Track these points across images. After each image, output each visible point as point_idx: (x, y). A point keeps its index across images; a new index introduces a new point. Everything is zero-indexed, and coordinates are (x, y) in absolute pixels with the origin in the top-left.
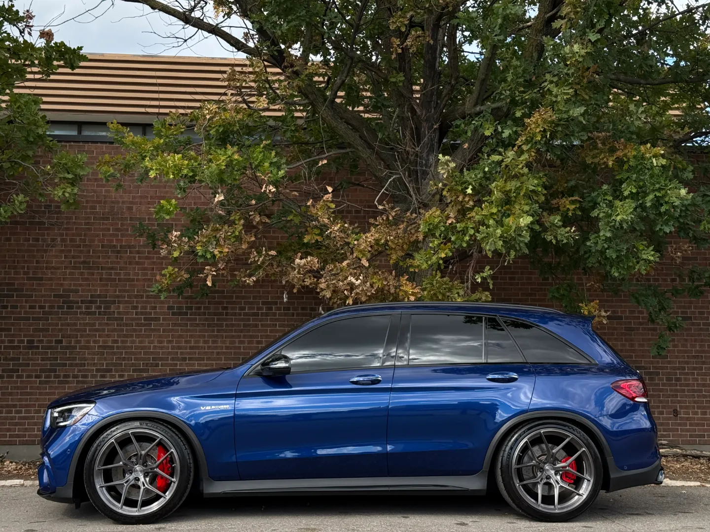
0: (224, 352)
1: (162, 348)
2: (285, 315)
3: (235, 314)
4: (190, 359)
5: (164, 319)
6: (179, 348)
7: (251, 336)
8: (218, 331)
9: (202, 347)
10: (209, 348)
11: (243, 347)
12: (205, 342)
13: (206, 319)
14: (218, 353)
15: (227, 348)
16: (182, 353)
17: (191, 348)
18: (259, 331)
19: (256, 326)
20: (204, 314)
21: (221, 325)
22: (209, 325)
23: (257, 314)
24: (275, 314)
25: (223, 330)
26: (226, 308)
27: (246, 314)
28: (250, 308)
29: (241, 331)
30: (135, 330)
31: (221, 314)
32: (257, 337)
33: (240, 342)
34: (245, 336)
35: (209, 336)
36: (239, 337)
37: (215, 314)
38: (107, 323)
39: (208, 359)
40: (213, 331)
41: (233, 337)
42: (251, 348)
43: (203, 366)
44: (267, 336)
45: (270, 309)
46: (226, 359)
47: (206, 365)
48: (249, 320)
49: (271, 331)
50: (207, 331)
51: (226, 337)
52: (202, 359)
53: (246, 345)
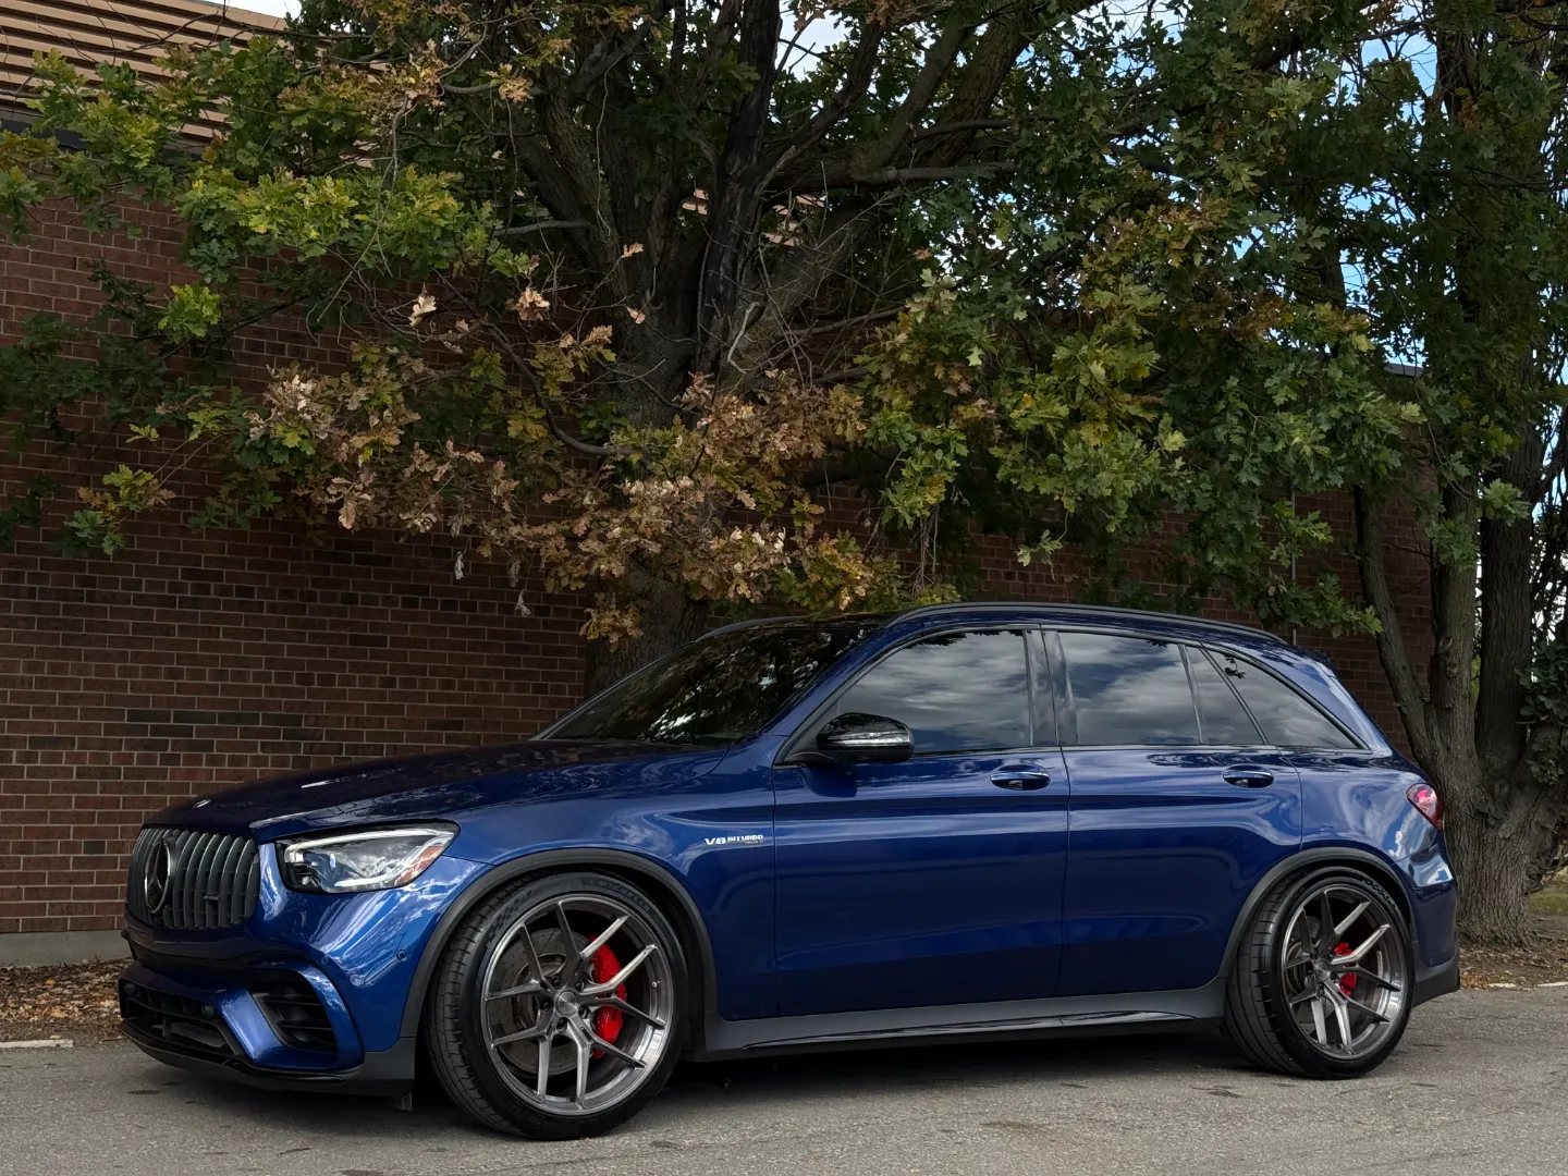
0: (81, 696)
2: (241, 606)
3: (113, 598)
7: (153, 658)
8: (68, 640)
9: (22, 680)
10: (42, 682)
11: (133, 683)
12: (31, 668)
13: (37, 608)
14: (65, 698)
18: (175, 645)
19: (168, 631)
20: (31, 593)
21: (77, 625)
22: (43, 624)
23: (170, 602)
24: (215, 604)
25: (81, 637)
26: (89, 581)
27: (141, 600)
28: (151, 586)
29: (129, 642)
31: (77, 596)
32: (169, 659)
33: (126, 672)
34: (136, 657)
35: (42, 653)
36: (122, 657)
37: (61, 595)
39: (39, 712)
40: (54, 640)
41: (106, 656)
42: (151, 687)
43: (25, 731)
44: (194, 659)
45: (206, 590)
46: (87, 714)
47: (34, 728)
48: (148, 614)
49: (205, 646)
50: (37, 638)
51: (88, 656)
52: (24, 713)
53: (140, 679)
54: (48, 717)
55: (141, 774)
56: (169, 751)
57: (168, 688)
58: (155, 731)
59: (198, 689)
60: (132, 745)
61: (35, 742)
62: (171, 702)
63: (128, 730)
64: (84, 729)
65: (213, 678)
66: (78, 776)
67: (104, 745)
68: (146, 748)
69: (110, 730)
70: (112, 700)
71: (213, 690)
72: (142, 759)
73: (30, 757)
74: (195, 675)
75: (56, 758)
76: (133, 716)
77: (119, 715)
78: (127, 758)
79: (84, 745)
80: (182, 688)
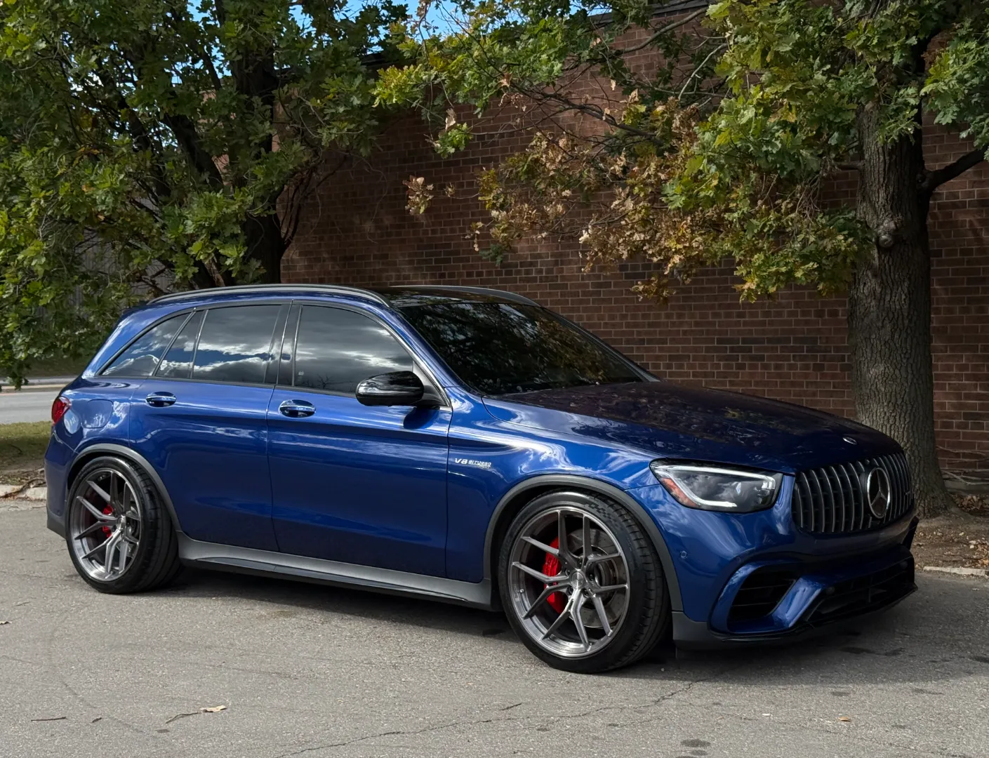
0: (692, 331)
1: (614, 325)
4: (650, 341)
5: (616, 285)
6: (636, 325)
7: (729, 306)
9: (664, 323)
10: (673, 324)
11: (719, 322)
12: (668, 316)
14: (685, 333)
15: (697, 324)
16: (639, 333)
17: (650, 325)
29: (716, 298)
30: (581, 302)
33: (715, 315)
34: (720, 306)
36: (712, 307)
38: (550, 293)
39: (673, 341)
41: (703, 307)
42: (729, 324)
43: (666, 352)
46: (695, 341)
47: (670, 349)
51: (696, 308)
52: (664, 342)
53: (723, 319)
54: (677, 343)
55: (725, 375)
56: (740, 361)
57: (738, 324)
58: (732, 349)
59: (753, 324)
60: (719, 359)
61: (671, 358)
62: (740, 332)
63: (716, 350)
64: (695, 349)
65: (762, 316)
66: (693, 376)
67: (705, 358)
68: (726, 360)
69: (708, 349)
70: (708, 332)
71: (763, 323)
72: (726, 366)
73: (669, 366)
74: (752, 315)
75: (681, 366)
76: (720, 341)
77: (712, 341)
78: (718, 366)
79: (695, 359)
80: (745, 324)
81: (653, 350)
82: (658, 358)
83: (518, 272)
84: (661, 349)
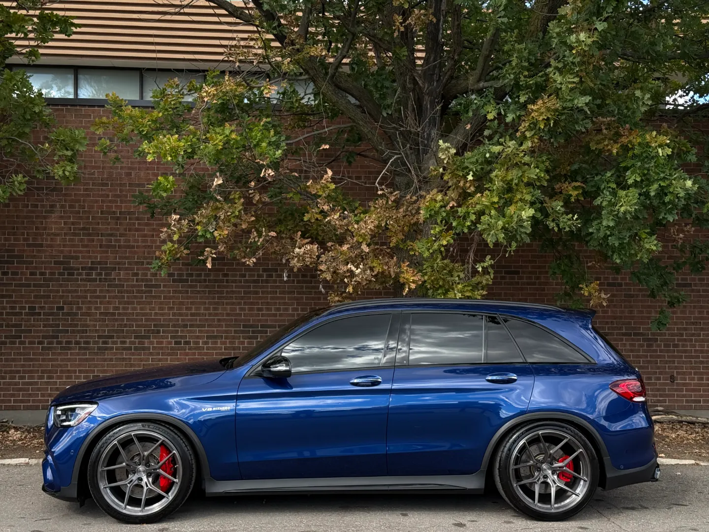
0: (224, 319)
1: (162, 315)
3: (235, 281)
4: (191, 326)
5: (165, 286)
6: (181, 315)
7: (252, 303)
8: (219, 298)
9: (203, 314)
10: (210, 315)
11: (244, 314)
12: (206, 309)
13: (207, 287)
14: (219, 320)
15: (228, 315)
16: (183, 320)
17: (192, 315)
18: (260, 298)
19: (257, 293)
20: (205, 281)
21: (222, 292)
22: (210, 292)
23: (257, 281)
25: (224, 297)
26: (226, 275)
27: (246, 281)
28: (250, 276)
29: (242, 298)
30: (136, 297)
31: (222, 281)
32: (258, 304)
33: (241, 309)
34: (245, 303)
35: (210, 303)
36: (239, 304)
38: (108, 290)
39: (209, 326)
40: (214, 298)
41: (233, 304)
42: (251, 315)
43: (204, 333)
44: (268, 303)
45: (271, 276)
46: (227, 326)
47: (207, 332)
48: (249, 287)
49: (272, 298)
50: (208, 298)
51: (227, 304)
52: (204, 326)
53: (247, 312)
54: (213, 327)
56: (259, 340)
57: (258, 315)
58: (253, 332)
59: (269, 315)
60: (244, 338)
61: (208, 337)
62: (259, 321)
63: (243, 332)
64: (226, 332)
65: (275, 311)
66: (225, 349)
67: (234, 337)
68: (250, 339)
69: (236, 332)
70: (236, 320)
71: (275, 315)
72: (249, 343)
73: (206, 343)
74: (268, 309)
75: (215, 343)
76: (244, 326)
77: (239, 326)
78: (243, 343)
79: (226, 338)
80: (263, 315)
81: (195, 332)
82: (198, 337)
83: (80, 274)
84: (200, 331)
